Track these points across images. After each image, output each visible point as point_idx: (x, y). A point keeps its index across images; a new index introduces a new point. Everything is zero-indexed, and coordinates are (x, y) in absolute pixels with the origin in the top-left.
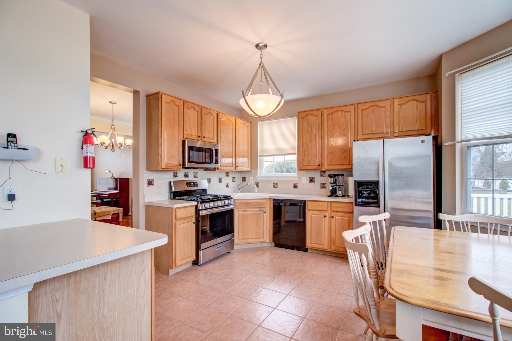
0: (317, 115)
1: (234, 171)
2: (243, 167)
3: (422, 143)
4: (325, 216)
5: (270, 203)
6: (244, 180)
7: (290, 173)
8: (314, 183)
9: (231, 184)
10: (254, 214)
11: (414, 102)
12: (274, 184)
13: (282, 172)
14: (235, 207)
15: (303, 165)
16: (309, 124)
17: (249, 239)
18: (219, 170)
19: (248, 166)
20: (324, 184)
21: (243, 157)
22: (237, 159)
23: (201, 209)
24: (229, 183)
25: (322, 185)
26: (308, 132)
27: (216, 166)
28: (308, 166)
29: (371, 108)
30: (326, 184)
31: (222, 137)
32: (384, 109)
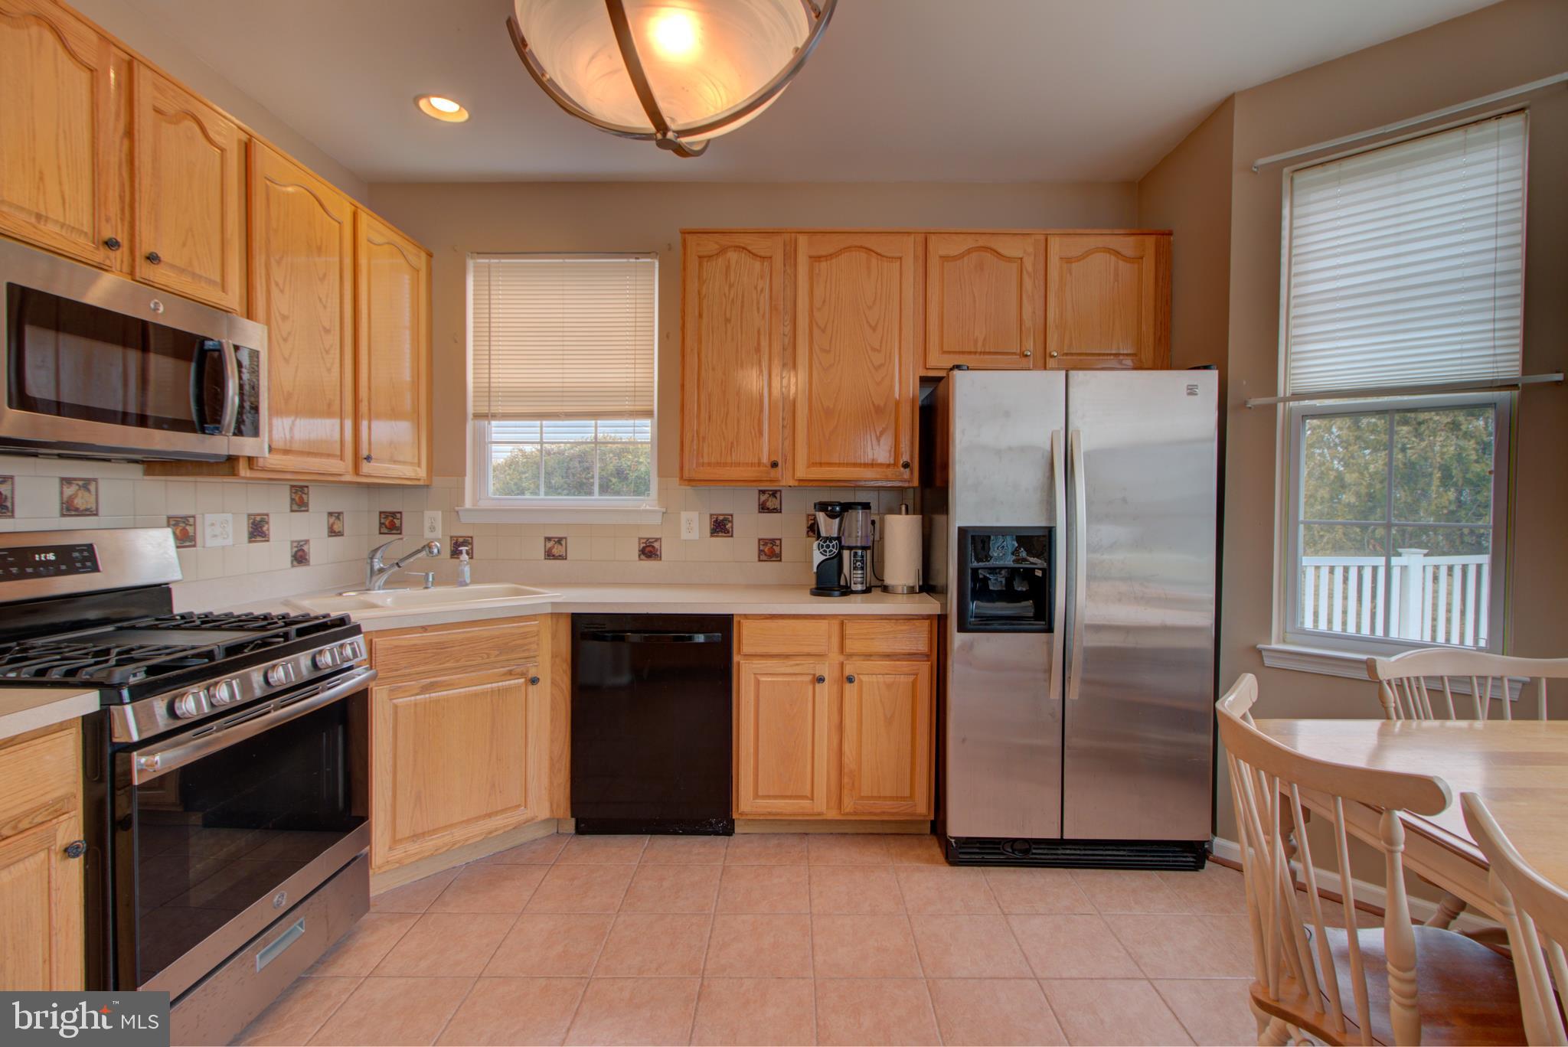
0: (768, 255)
1: (348, 478)
2: (395, 462)
3: (1189, 394)
4: (821, 680)
5: (554, 637)
6: (391, 523)
7: (618, 493)
8: (732, 536)
9: (321, 548)
10: (476, 695)
11: (1108, 255)
12: (549, 545)
13: (582, 487)
14: (374, 678)
15: (701, 461)
16: (731, 286)
17: (452, 826)
18: (263, 470)
19: (416, 461)
20: (773, 541)
21: (394, 415)
22: (364, 424)
23: (135, 738)
24: (311, 543)
25: (765, 544)
26: (728, 321)
27: (246, 446)
28: (725, 464)
29: (974, 255)
30: (780, 540)
31: (277, 284)
32: (1015, 266)
